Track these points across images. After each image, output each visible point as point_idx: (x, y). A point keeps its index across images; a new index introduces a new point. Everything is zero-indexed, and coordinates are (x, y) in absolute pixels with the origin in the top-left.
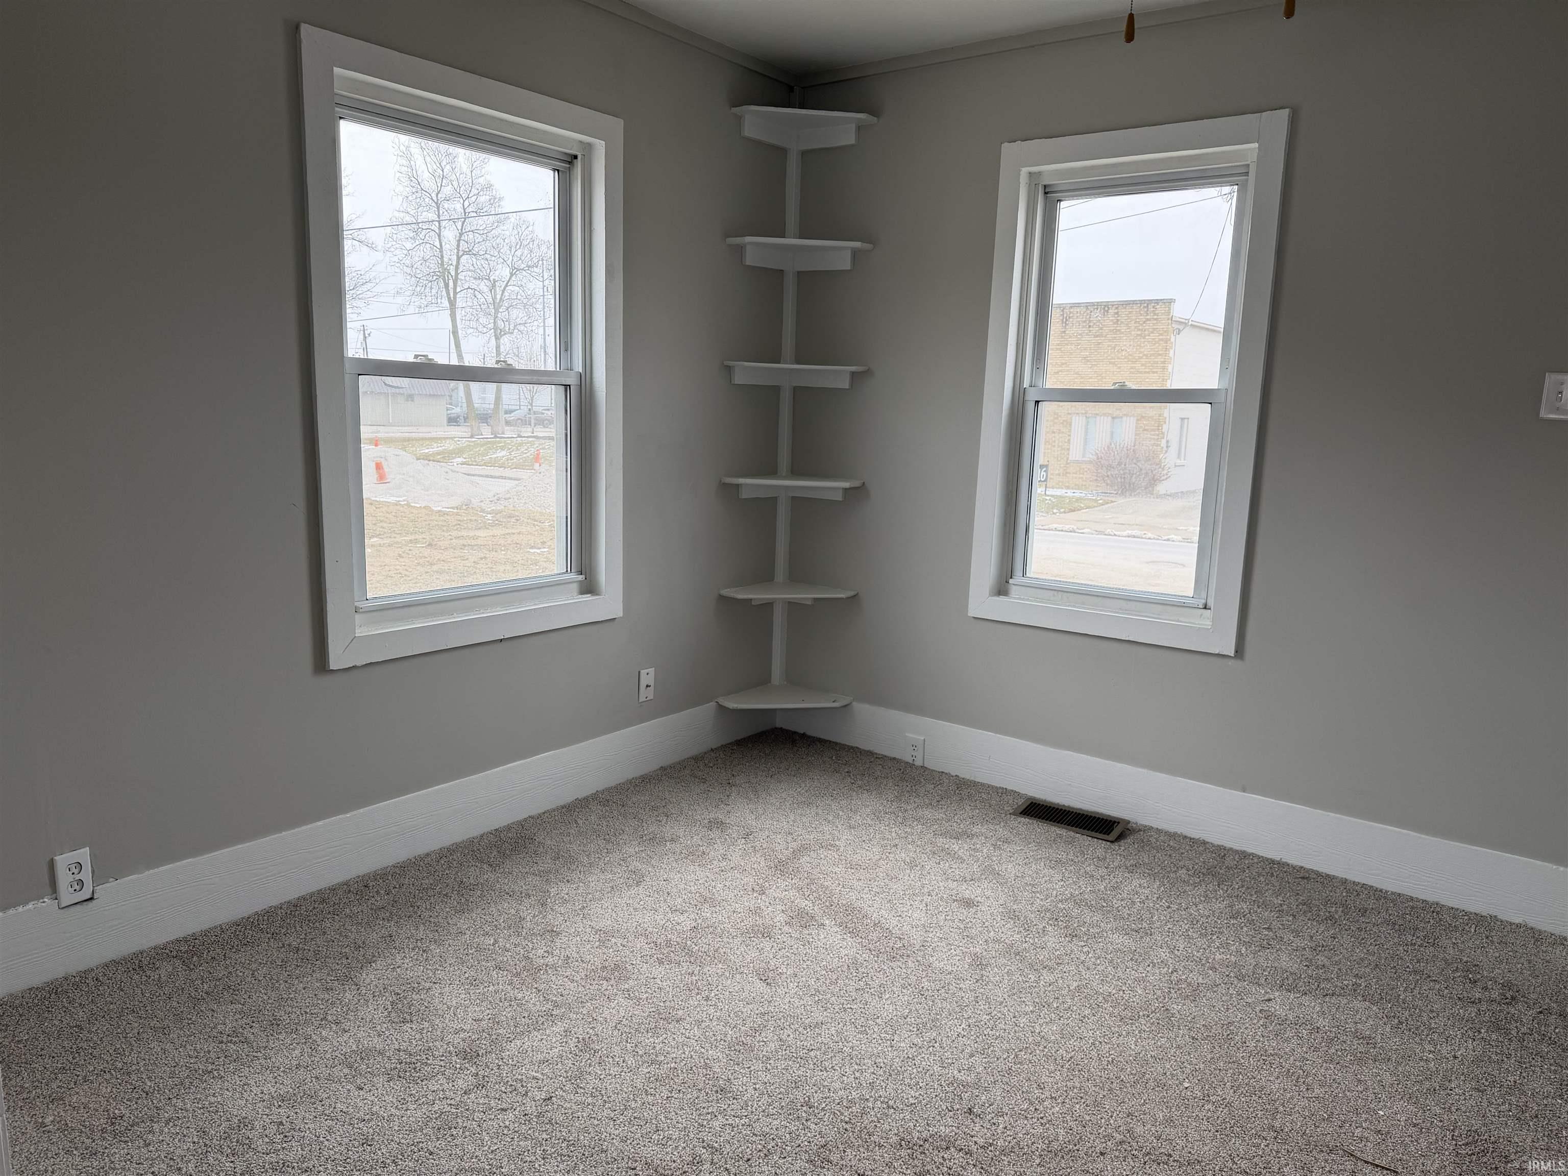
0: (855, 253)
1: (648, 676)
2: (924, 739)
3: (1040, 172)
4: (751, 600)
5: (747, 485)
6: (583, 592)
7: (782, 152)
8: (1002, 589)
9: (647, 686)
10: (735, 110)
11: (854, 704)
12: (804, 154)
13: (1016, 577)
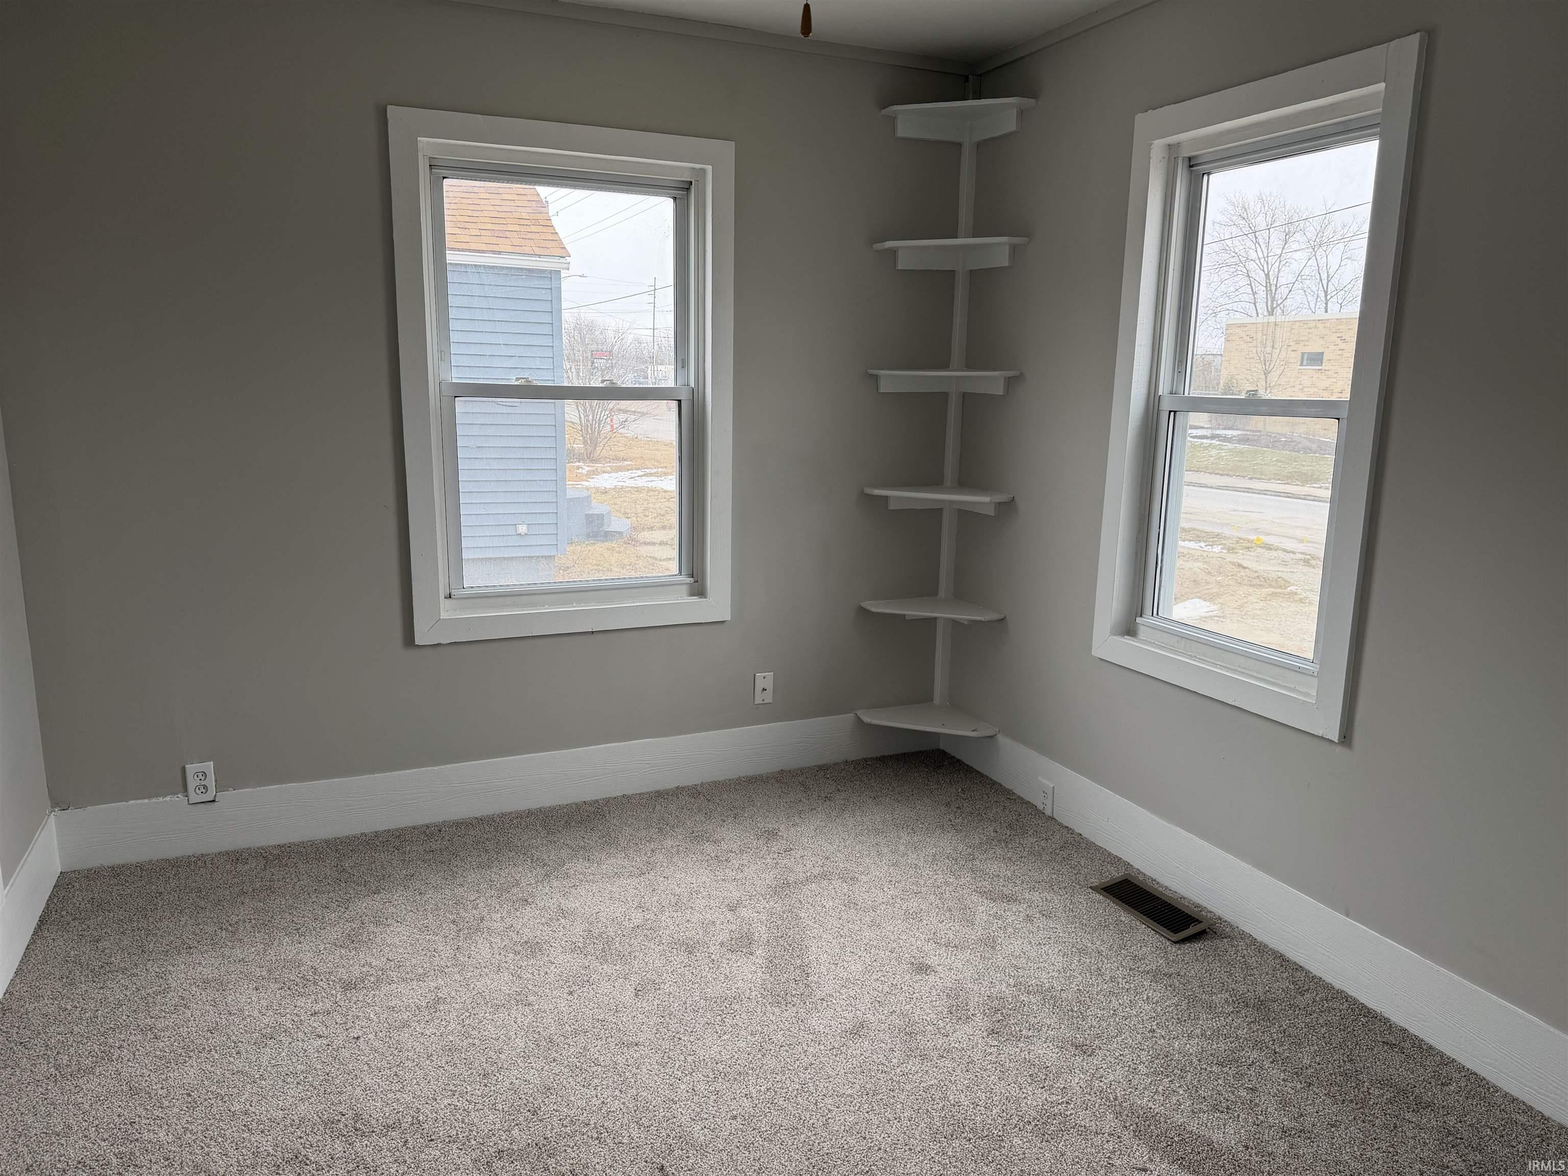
0: (1014, 249)
1: (765, 680)
2: (1054, 787)
3: (1179, 143)
4: (905, 615)
5: (894, 497)
6: (692, 594)
7: (959, 145)
8: (1129, 629)
9: (764, 690)
10: (884, 112)
11: (1000, 737)
12: (980, 145)
13: (1146, 616)
